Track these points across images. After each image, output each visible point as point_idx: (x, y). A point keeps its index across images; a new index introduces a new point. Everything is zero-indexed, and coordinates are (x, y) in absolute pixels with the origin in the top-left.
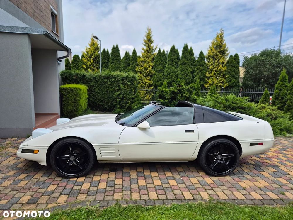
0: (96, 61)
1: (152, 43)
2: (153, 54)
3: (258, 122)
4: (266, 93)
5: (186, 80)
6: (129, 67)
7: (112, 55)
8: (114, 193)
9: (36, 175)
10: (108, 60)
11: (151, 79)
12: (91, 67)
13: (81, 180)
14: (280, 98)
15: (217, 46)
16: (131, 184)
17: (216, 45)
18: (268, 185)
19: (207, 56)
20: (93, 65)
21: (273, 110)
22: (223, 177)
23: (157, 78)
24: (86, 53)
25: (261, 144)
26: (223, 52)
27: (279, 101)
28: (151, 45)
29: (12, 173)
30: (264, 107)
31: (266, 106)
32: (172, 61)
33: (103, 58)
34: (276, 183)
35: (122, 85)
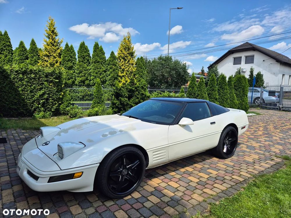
1: (56, 35)
5: (101, 79)
6: (27, 61)
15: (126, 48)
19: (118, 56)
23: (68, 75)
35: (46, 83)
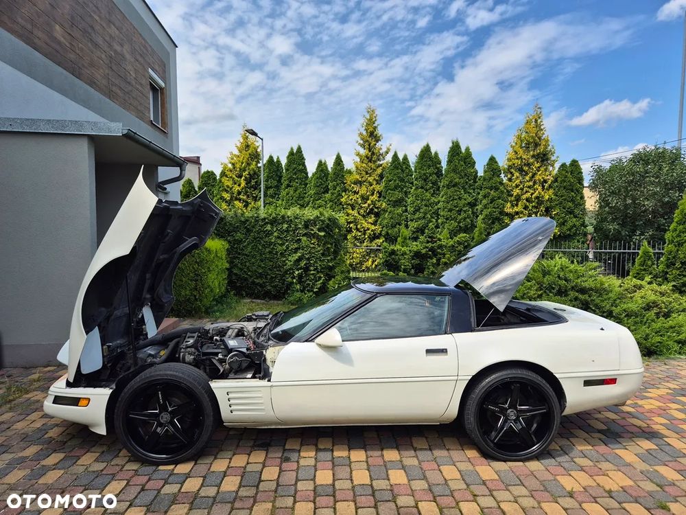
0: (253, 183)
1: (377, 141)
2: (381, 165)
3: (602, 329)
4: (646, 253)
5: (459, 223)
6: (327, 195)
7: (287, 170)
8: (255, 502)
9: (83, 456)
10: (279, 181)
11: (376, 221)
12: (241, 197)
13: (183, 468)
14: (678, 265)
15: (528, 143)
16: (297, 480)
17: (525, 142)
18: (631, 483)
19: (506, 167)
20: (246, 193)
21: (660, 293)
22: (521, 463)
24: (230, 166)
25: (612, 381)
26: (544, 158)
27: (678, 272)
28: (375, 145)
29: (31, 451)
30: (640, 287)
31: (643, 283)
32: (425, 180)
33: (268, 176)
34: (652, 478)
35: (305, 238)
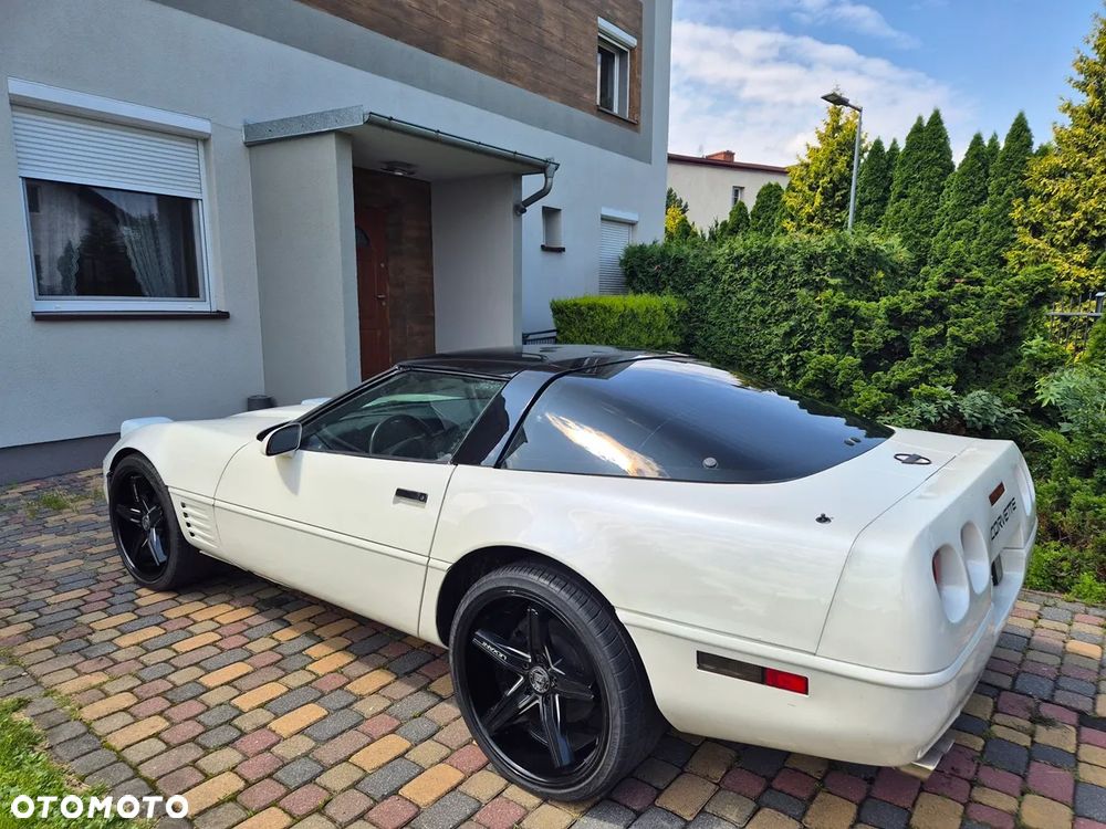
0: (838, 196)
6: (981, 207)
12: (813, 225)
20: (822, 218)
35: (804, 292)
